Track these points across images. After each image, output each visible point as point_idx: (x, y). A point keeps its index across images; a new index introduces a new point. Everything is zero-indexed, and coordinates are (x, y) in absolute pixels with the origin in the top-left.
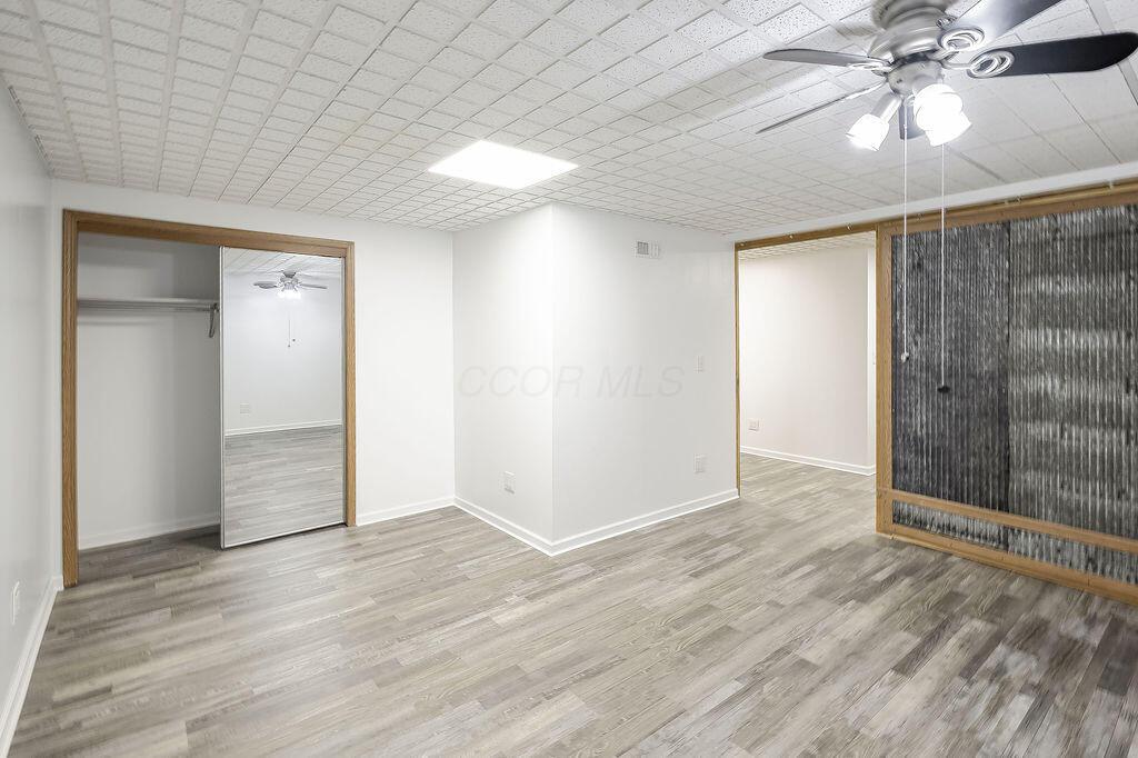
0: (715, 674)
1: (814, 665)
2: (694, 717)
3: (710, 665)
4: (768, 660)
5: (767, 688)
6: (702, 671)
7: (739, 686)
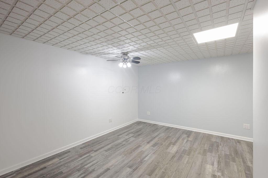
0: (150, 161)
1: (128, 167)
2: (152, 153)
3: (151, 163)
4: (139, 167)
5: (139, 160)
6: (153, 161)
7: (145, 160)
